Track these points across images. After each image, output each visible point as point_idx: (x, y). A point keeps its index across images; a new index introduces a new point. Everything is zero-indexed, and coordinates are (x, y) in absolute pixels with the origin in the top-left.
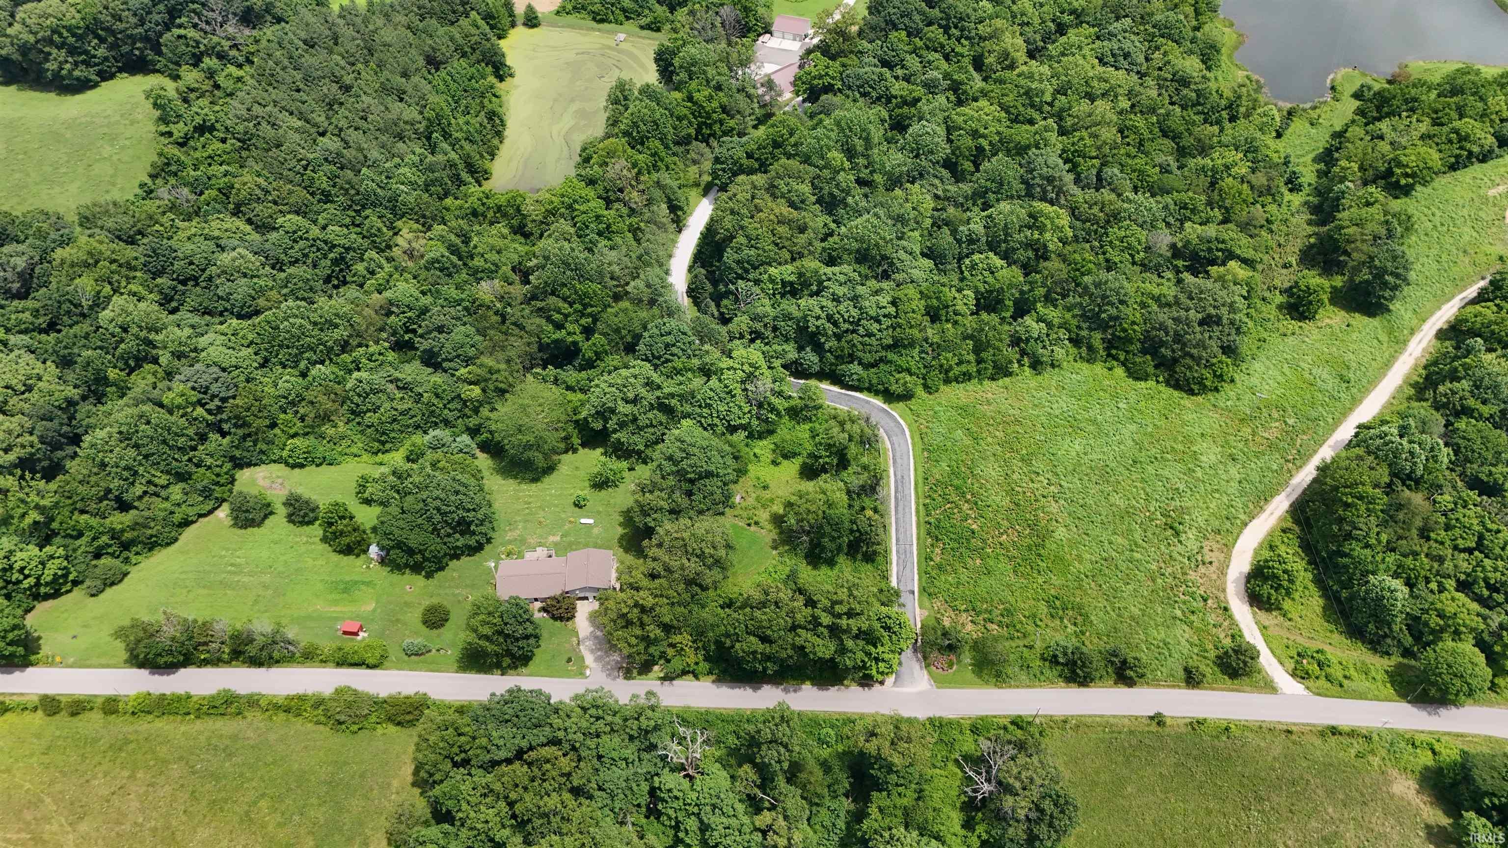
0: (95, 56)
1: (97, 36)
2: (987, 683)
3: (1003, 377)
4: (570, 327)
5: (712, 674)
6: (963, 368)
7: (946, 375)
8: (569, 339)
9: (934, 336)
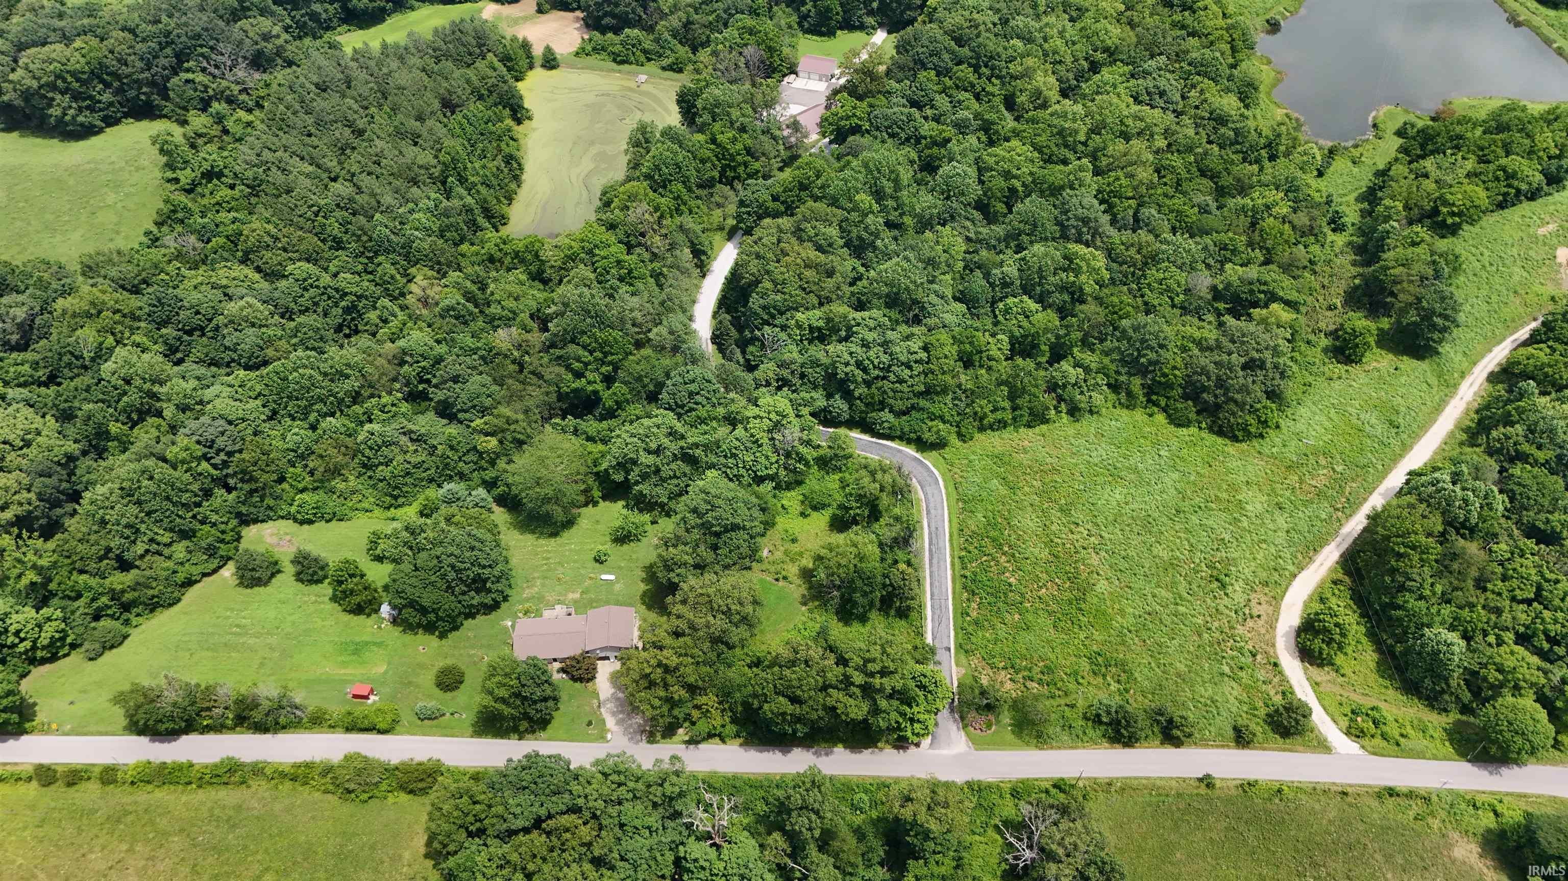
0: (100, 102)
1: (102, 81)
2: (1028, 744)
3: (1040, 424)
4: (590, 376)
5: (740, 737)
6: (998, 415)
7: (981, 422)
8: (589, 388)
9: (968, 382)
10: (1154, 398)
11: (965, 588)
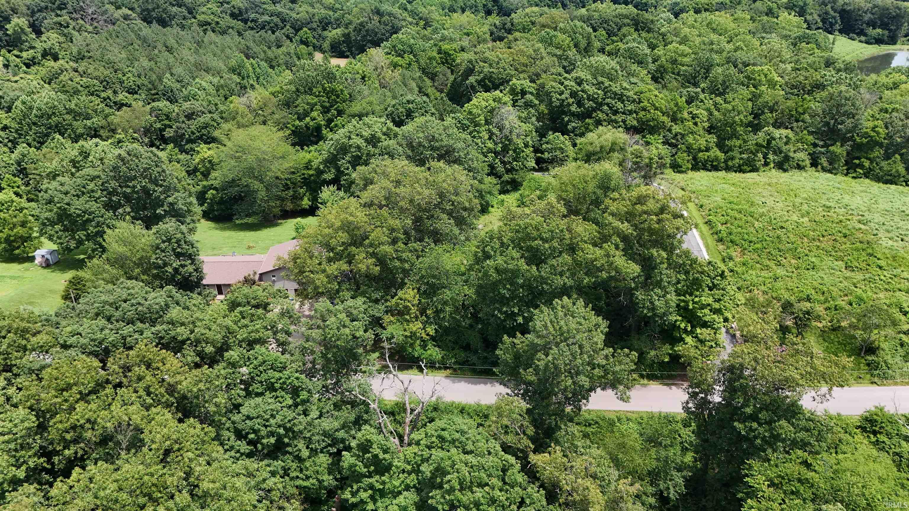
3: (750, 171)
4: (314, 114)
5: (446, 368)
6: (711, 154)
7: (695, 159)
8: (311, 123)
9: (676, 129)
10: (857, 161)
11: (721, 240)
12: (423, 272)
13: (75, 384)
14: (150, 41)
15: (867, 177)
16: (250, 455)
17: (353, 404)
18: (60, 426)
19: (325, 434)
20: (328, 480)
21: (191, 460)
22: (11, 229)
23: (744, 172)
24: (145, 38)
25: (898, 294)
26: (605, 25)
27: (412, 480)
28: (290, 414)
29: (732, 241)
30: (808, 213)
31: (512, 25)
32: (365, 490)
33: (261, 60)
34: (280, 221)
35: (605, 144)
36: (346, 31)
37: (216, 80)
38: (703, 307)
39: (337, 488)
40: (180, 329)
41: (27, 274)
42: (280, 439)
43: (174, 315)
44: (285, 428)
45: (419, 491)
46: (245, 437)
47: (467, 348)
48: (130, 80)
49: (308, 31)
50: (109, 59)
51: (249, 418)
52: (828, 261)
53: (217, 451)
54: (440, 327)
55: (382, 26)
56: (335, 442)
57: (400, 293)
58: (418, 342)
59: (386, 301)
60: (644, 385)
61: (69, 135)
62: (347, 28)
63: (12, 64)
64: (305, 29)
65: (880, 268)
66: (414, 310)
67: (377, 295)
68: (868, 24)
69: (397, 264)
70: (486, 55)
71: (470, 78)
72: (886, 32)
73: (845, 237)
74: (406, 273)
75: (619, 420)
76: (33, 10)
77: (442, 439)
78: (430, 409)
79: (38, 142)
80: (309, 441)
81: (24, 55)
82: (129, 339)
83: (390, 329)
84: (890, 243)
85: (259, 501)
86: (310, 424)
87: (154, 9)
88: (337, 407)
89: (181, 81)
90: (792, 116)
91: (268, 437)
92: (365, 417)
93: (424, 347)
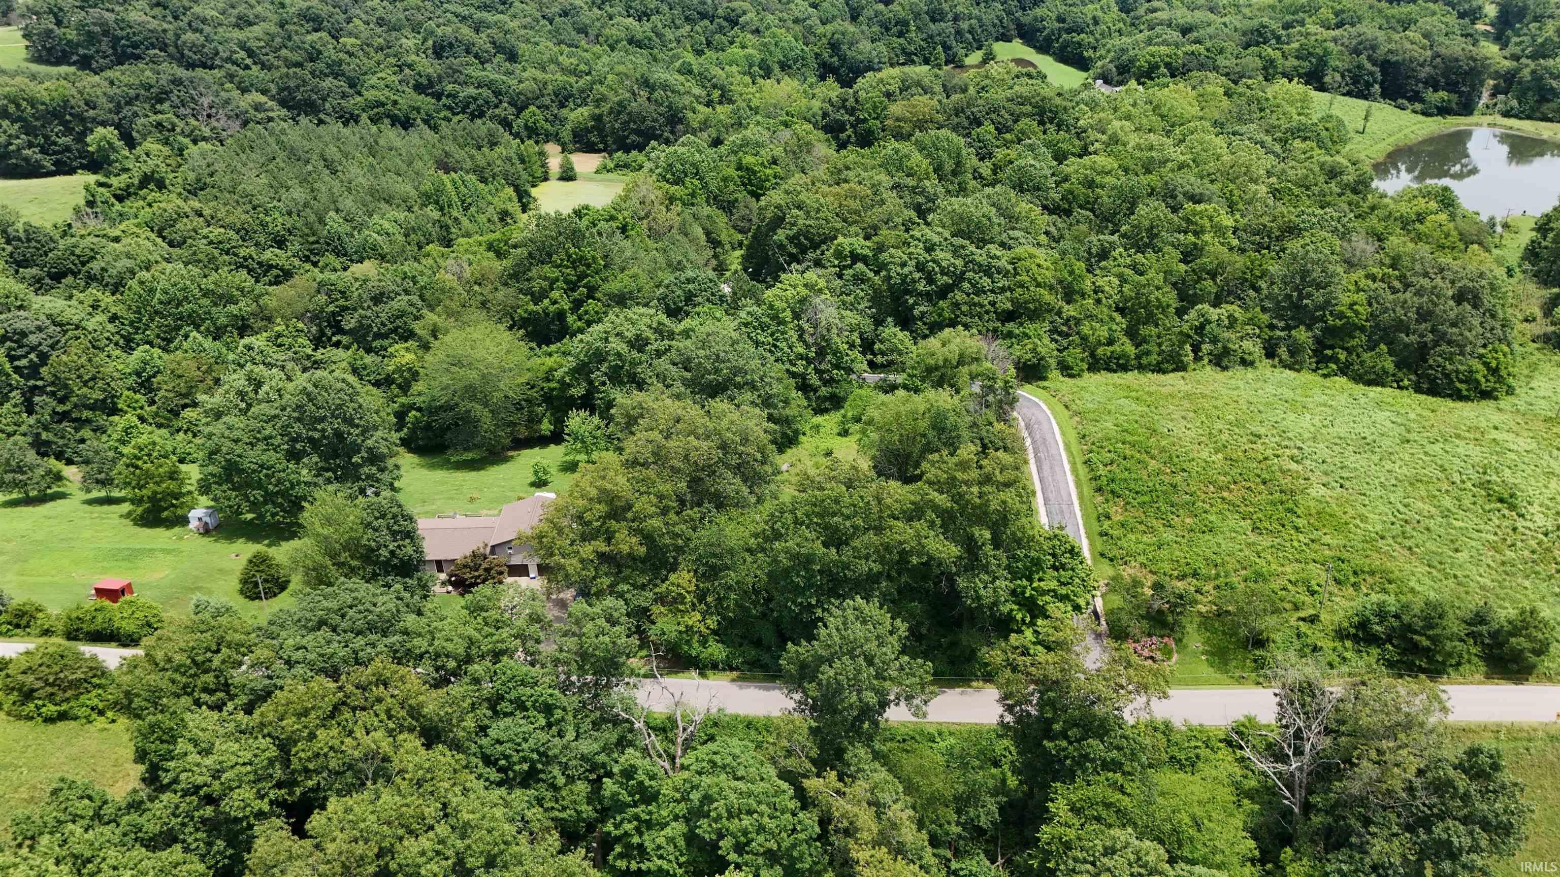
0: (55, 143)
1: (65, 123)
3: (1173, 370)
4: (555, 294)
5: (732, 669)
6: (1117, 348)
7: (1092, 355)
8: (552, 308)
9: (1069, 310)
10: (1329, 352)
11: (1099, 490)
12: (701, 550)
13: (313, 708)
14: (300, 153)
15: (1344, 374)
16: (500, 784)
17: (616, 721)
18: (302, 755)
19: (583, 758)
20: (587, 811)
21: (446, 790)
22: (158, 484)
23: (1164, 372)
24: (292, 148)
25: (1312, 566)
26: (994, 116)
27: (681, 810)
28: (543, 736)
29: (1112, 492)
30: (1225, 447)
31: (857, 101)
32: (630, 822)
33: (467, 172)
34: (510, 453)
35: (950, 356)
36: (597, 111)
37: (401, 215)
38: (1044, 593)
39: (597, 820)
40: (417, 641)
41: (182, 545)
42: (533, 763)
43: (408, 625)
44: (539, 753)
45: (687, 820)
46: (495, 763)
47: (758, 643)
48: (278, 222)
49: (537, 111)
50: (244, 190)
51: (498, 742)
52: (1233, 520)
53: (471, 781)
54: (724, 618)
55: (653, 107)
56: (594, 768)
57: (673, 577)
58: (696, 637)
59: (656, 586)
60: (978, 689)
61: (208, 329)
62: (597, 107)
63: (98, 199)
64: (532, 108)
65: (1297, 529)
66: (689, 598)
67: (644, 580)
68: (1426, 83)
69: (667, 540)
70: (802, 197)
71: (779, 231)
72: (1454, 97)
73: (1264, 483)
74: (679, 550)
75: (940, 734)
76: (119, 103)
77: (714, 764)
78: (710, 723)
79: (163, 339)
80: (565, 767)
81: (115, 181)
82: (361, 654)
83: (661, 623)
84: (1323, 491)
85: (519, 832)
86: (565, 747)
87: (298, 87)
88: (596, 725)
89: (352, 220)
90: (1246, 280)
91: (520, 763)
92: (630, 736)
93: (704, 643)
